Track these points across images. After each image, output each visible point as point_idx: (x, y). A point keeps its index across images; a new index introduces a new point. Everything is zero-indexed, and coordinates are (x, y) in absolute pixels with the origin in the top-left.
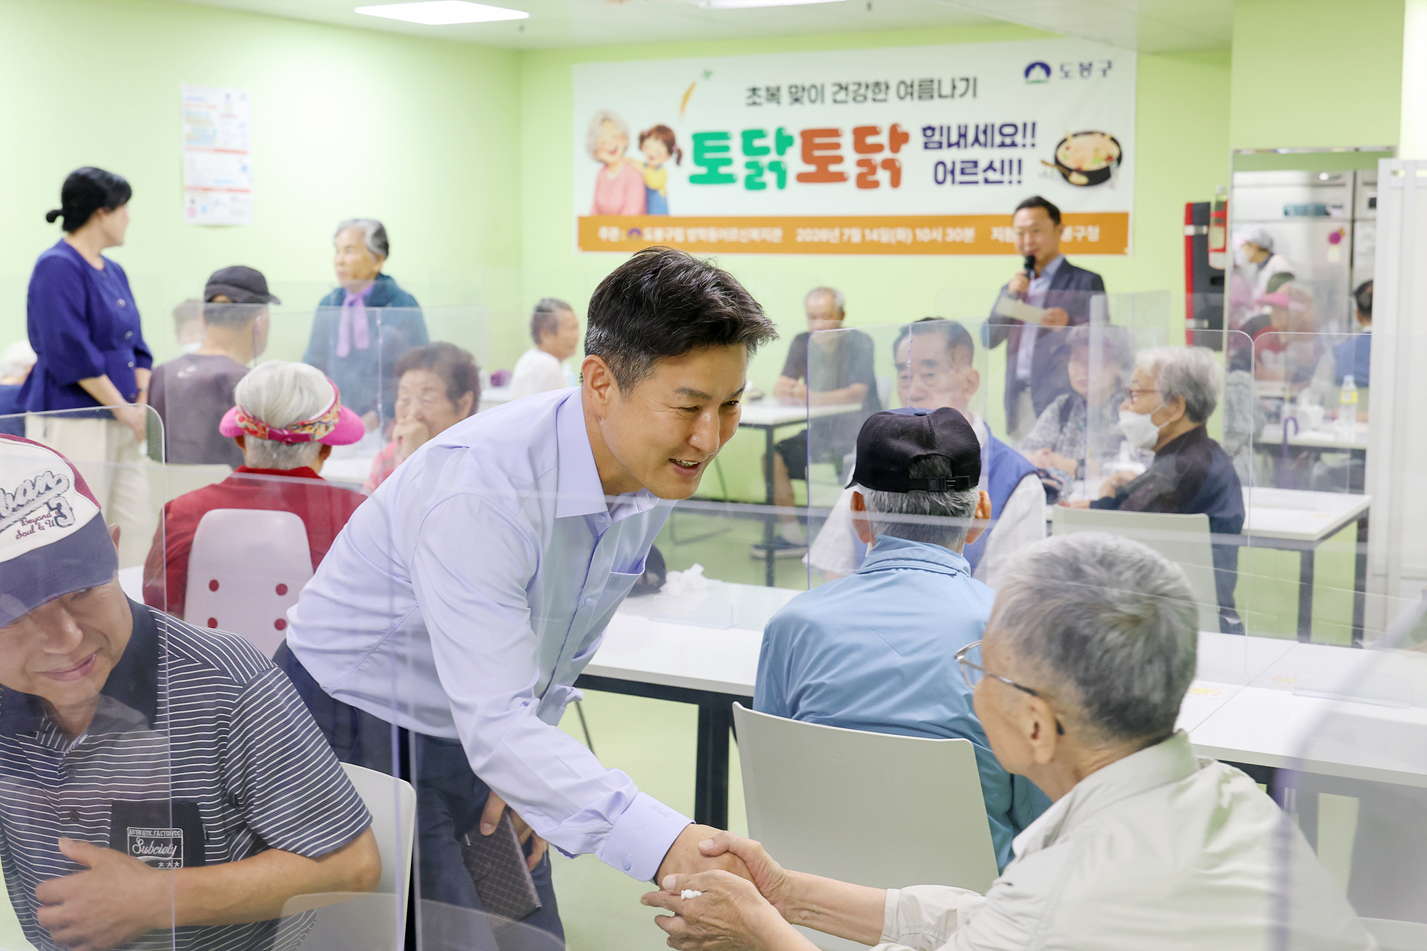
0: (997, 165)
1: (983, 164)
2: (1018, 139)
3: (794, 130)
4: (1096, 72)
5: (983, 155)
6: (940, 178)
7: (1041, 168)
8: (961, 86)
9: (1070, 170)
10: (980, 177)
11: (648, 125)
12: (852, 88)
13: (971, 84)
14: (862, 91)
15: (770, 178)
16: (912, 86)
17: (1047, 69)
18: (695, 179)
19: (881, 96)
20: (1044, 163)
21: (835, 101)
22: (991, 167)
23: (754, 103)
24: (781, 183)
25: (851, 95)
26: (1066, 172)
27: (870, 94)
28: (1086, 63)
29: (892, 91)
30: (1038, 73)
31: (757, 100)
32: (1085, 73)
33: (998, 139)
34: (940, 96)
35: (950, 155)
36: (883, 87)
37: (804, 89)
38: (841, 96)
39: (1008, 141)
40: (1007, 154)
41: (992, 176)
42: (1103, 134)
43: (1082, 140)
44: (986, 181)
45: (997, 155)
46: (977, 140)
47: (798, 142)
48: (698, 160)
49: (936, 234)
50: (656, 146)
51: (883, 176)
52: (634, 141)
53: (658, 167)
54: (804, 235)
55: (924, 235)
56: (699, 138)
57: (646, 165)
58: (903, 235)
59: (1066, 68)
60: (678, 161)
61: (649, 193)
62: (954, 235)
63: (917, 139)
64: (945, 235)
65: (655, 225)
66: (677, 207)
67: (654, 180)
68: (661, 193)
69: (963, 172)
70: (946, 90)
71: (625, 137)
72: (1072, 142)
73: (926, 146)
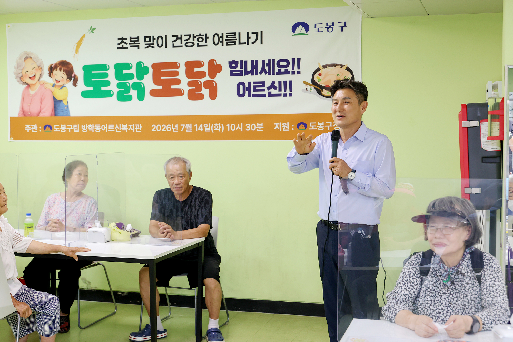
0: (277, 85)
1: (268, 84)
2: (290, 69)
3: (148, 64)
4: (337, 29)
5: (268, 79)
6: (241, 92)
7: (305, 86)
8: (253, 37)
9: (323, 88)
10: (266, 92)
11: (55, 61)
12: (184, 38)
13: (259, 36)
14: (191, 40)
15: (134, 93)
16: (222, 37)
17: (307, 27)
18: (85, 94)
19: (204, 43)
20: (305, 83)
21: (174, 46)
22: (273, 85)
23: (123, 48)
24: (141, 97)
25: (184, 42)
26: (319, 89)
27: (196, 42)
28: (330, 22)
29: (210, 40)
30: (300, 29)
31: (125, 46)
32: (330, 29)
33: (277, 69)
34: (240, 43)
35: (246, 79)
36: (204, 37)
37: (154, 39)
38: (178, 43)
39: (283, 70)
40: (283, 78)
41: (273, 91)
42: (342, 66)
43: (328, 69)
44: (270, 95)
45: (277, 78)
46: (263, 70)
47: (151, 70)
48: (87, 83)
49: (240, 127)
50: (60, 74)
51: (205, 92)
52: (46, 72)
53: (62, 87)
54: (156, 128)
55: (232, 127)
56: (87, 69)
57: (54, 86)
58: (218, 127)
59: (318, 26)
60: (75, 84)
61: (56, 102)
62: (250, 127)
63: (226, 69)
64: (245, 127)
65: (60, 123)
66: (74, 112)
67: (59, 95)
68: (65, 102)
69: (255, 90)
70: (244, 39)
71: (40, 68)
72: (323, 71)
73: (232, 74)
